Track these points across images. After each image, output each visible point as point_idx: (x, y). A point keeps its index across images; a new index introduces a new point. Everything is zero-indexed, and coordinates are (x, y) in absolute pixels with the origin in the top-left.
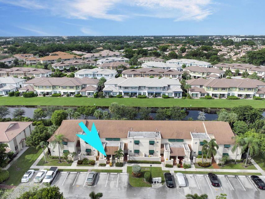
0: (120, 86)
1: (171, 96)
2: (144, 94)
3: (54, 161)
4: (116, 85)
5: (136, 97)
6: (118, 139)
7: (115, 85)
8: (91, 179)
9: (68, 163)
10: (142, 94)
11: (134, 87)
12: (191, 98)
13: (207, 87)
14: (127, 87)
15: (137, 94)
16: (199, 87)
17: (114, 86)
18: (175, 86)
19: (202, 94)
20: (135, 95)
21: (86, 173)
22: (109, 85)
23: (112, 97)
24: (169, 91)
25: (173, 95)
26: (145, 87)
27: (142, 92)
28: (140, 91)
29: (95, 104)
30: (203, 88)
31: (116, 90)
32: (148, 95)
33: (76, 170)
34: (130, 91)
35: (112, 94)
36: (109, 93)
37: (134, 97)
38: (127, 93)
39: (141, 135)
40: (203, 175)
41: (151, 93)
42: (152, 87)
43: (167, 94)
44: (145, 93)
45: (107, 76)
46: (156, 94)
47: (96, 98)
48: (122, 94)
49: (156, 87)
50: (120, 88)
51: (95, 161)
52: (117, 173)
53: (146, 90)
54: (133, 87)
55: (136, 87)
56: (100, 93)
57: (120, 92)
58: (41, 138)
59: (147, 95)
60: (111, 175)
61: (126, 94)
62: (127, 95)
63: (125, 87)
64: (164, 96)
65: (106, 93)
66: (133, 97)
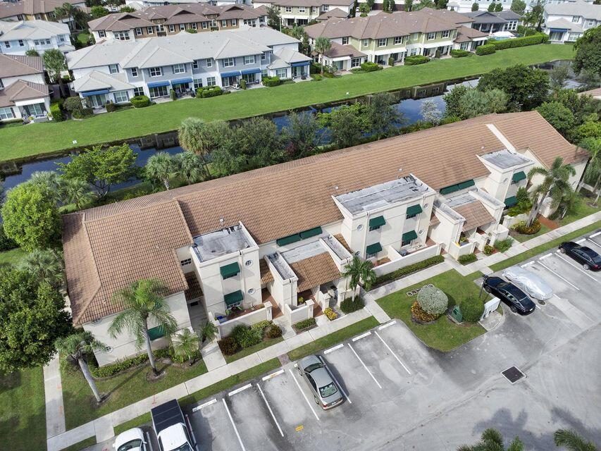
0: (134, 69)
1: (285, 78)
2: (209, 84)
3: (128, 380)
4: (114, 68)
5: (193, 95)
6: (316, 231)
7: (109, 66)
8: (328, 386)
9: (186, 367)
10: (205, 85)
11: (181, 65)
12: (332, 75)
13: (362, 40)
14: (158, 69)
15: (192, 86)
16: (340, 42)
17: (107, 70)
18: (286, 47)
19: (355, 61)
20: (184, 91)
21: (282, 371)
22: (89, 71)
23: (115, 107)
24: (278, 64)
25: (289, 75)
26: (209, 60)
27: (204, 77)
28: (198, 76)
29: (75, 142)
30: (350, 43)
31: (123, 84)
32: (223, 85)
33: (237, 376)
34: (168, 78)
35: (111, 98)
36: (98, 96)
37: (185, 98)
38: (160, 88)
39: (372, 198)
40: (551, 254)
41: (230, 78)
42: (231, 59)
43: (272, 74)
44: (211, 81)
45: (43, 43)
46: (245, 76)
47: (63, 119)
48: (142, 94)
49: (244, 57)
50: (135, 74)
51: (271, 322)
52: (369, 333)
53: (215, 70)
54: (176, 65)
55: (185, 64)
56: (69, 102)
57: (136, 90)
58: (46, 321)
59: (219, 83)
60: (359, 344)
61: (158, 90)
62: (161, 94)
63: (152, 69)
64: (266, 80)
65: (90, 97)
66: (181, 97)
